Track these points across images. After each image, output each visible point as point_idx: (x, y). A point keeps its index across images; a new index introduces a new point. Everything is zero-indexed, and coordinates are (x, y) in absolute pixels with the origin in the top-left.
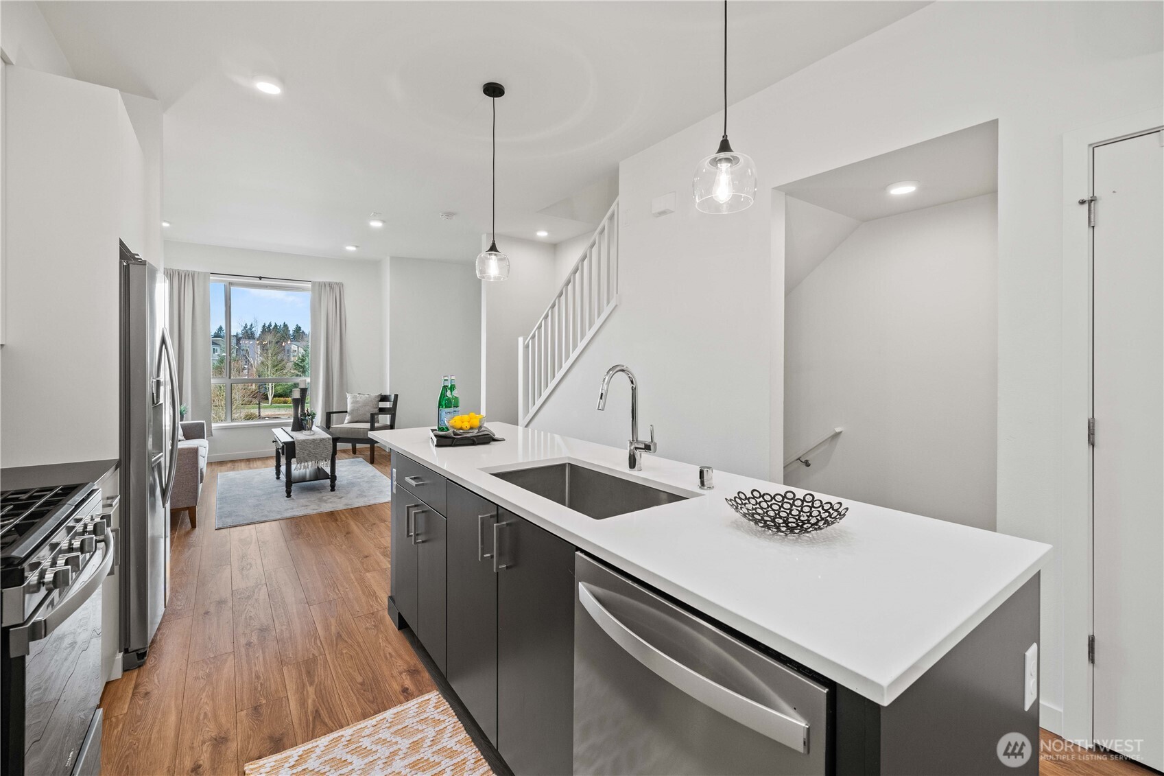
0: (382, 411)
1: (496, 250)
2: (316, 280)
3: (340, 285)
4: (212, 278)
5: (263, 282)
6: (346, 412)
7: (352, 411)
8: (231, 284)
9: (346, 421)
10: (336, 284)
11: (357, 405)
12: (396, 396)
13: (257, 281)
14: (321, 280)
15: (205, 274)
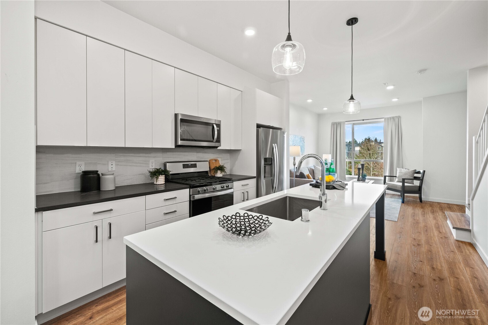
0: (416, 178)
1: (354, 99)
2: (386, 117)
3: (399, 118)
4: (346, 123)
5: (364, 121)
6: (396, 177)
7: (399, 176)
8: (354, 124)
9: (396, 181)
10: (396, 117)
11: (402, 174)
12: (424, 171)
13: (362, 121)
14: (389, 117)
15: (344, 122)
